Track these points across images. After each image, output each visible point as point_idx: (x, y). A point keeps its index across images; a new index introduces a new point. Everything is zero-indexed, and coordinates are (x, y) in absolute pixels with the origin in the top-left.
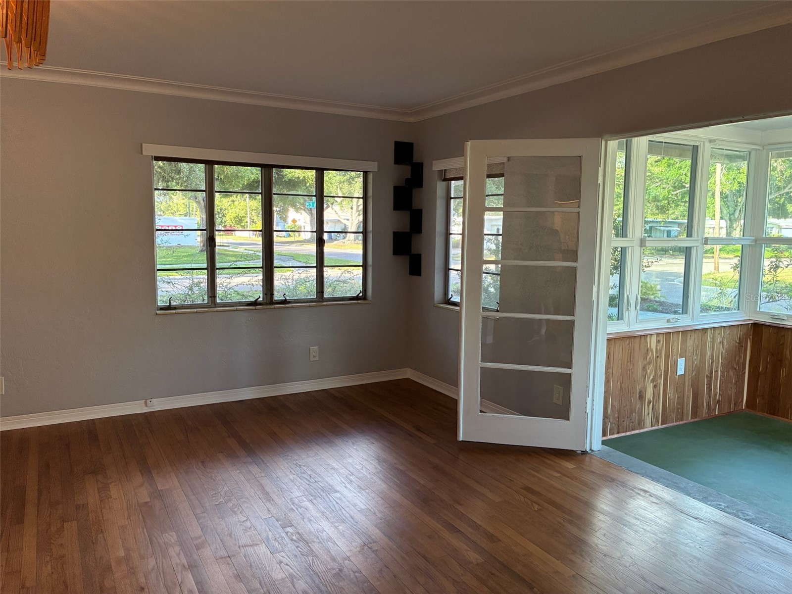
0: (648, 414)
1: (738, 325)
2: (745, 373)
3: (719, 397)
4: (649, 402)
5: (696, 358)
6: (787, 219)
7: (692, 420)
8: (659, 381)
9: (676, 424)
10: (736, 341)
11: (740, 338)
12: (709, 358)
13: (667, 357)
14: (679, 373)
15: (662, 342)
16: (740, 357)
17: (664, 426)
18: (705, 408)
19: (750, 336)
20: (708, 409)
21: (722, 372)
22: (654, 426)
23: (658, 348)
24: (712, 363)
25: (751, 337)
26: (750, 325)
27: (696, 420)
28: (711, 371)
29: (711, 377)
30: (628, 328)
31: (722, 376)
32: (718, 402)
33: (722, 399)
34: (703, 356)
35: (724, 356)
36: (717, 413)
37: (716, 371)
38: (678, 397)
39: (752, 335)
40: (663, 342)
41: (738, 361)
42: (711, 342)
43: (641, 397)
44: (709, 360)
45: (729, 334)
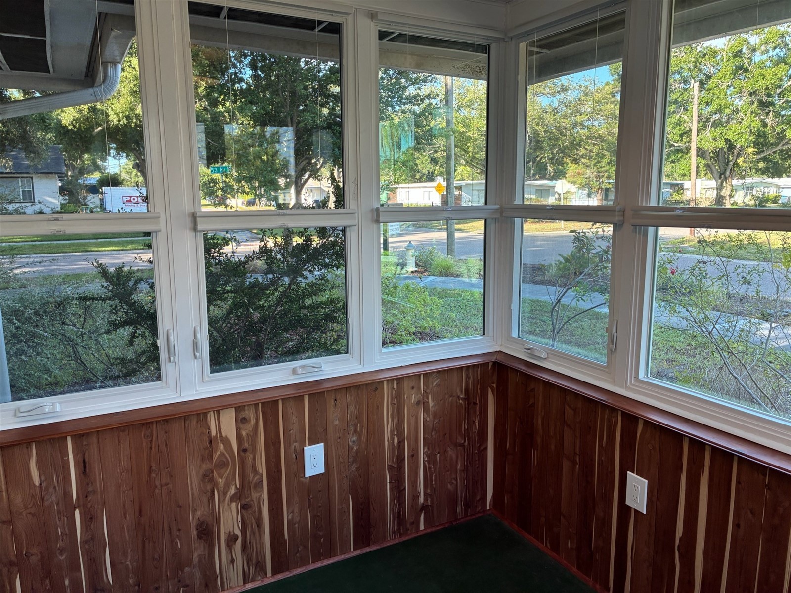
0: (233, 561)
1: (462, 368)
2: (486, 448)
3: (425, 499)
4: (231, 539)
5: (355, 438)
6: (781, 179)
7: (358, 552)
8: (255, 495)
9: (312, 567)
10: (458, 397)
11: (467, 390)
12: (392, 435)
13: (272, 444)
14: (309, 472)
15: (253, 421)
16: (471, 423)
17: (280, 577)
18: (389, 525)
19: (493, 383)
20: (399, 525)
21: (428, 456)
22: (253, 580)
23: (244, 433)
24: (401, 443)
25: (495, 386)
26: (491, 364)
27: (367, 550)
28: (398, 458)
29: (400, 468)
30: (178, 395)
31: (428, 462)
32: (424, 508)
33: (432, 502)
34: (375, 430)
35: (431, 426)
36: (422, 527)
37: (414, 455)
38: (313, 517)
39: (496, 381)
40: (257, 419)
41: (467, 430)
42: (393, 404)
43: (206, 532)
44: (392, 439)
45: (439, 385)
